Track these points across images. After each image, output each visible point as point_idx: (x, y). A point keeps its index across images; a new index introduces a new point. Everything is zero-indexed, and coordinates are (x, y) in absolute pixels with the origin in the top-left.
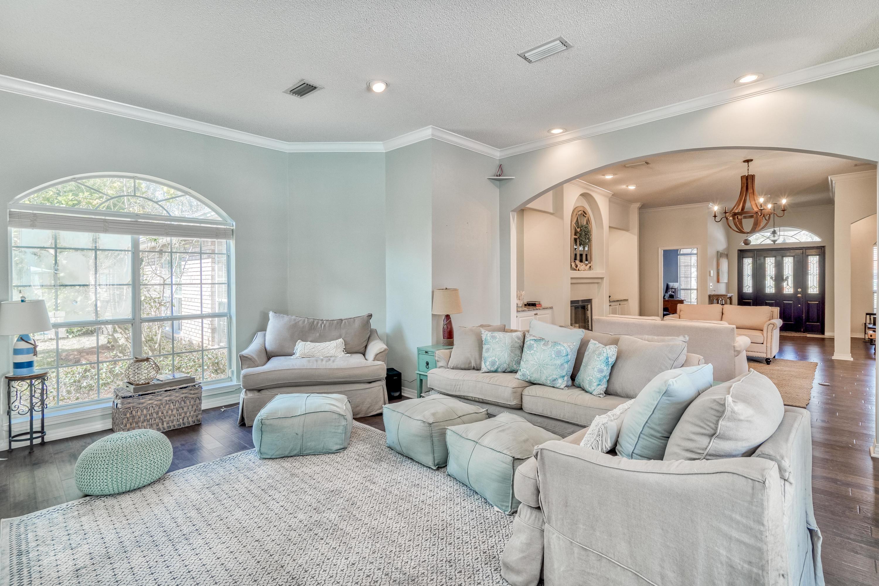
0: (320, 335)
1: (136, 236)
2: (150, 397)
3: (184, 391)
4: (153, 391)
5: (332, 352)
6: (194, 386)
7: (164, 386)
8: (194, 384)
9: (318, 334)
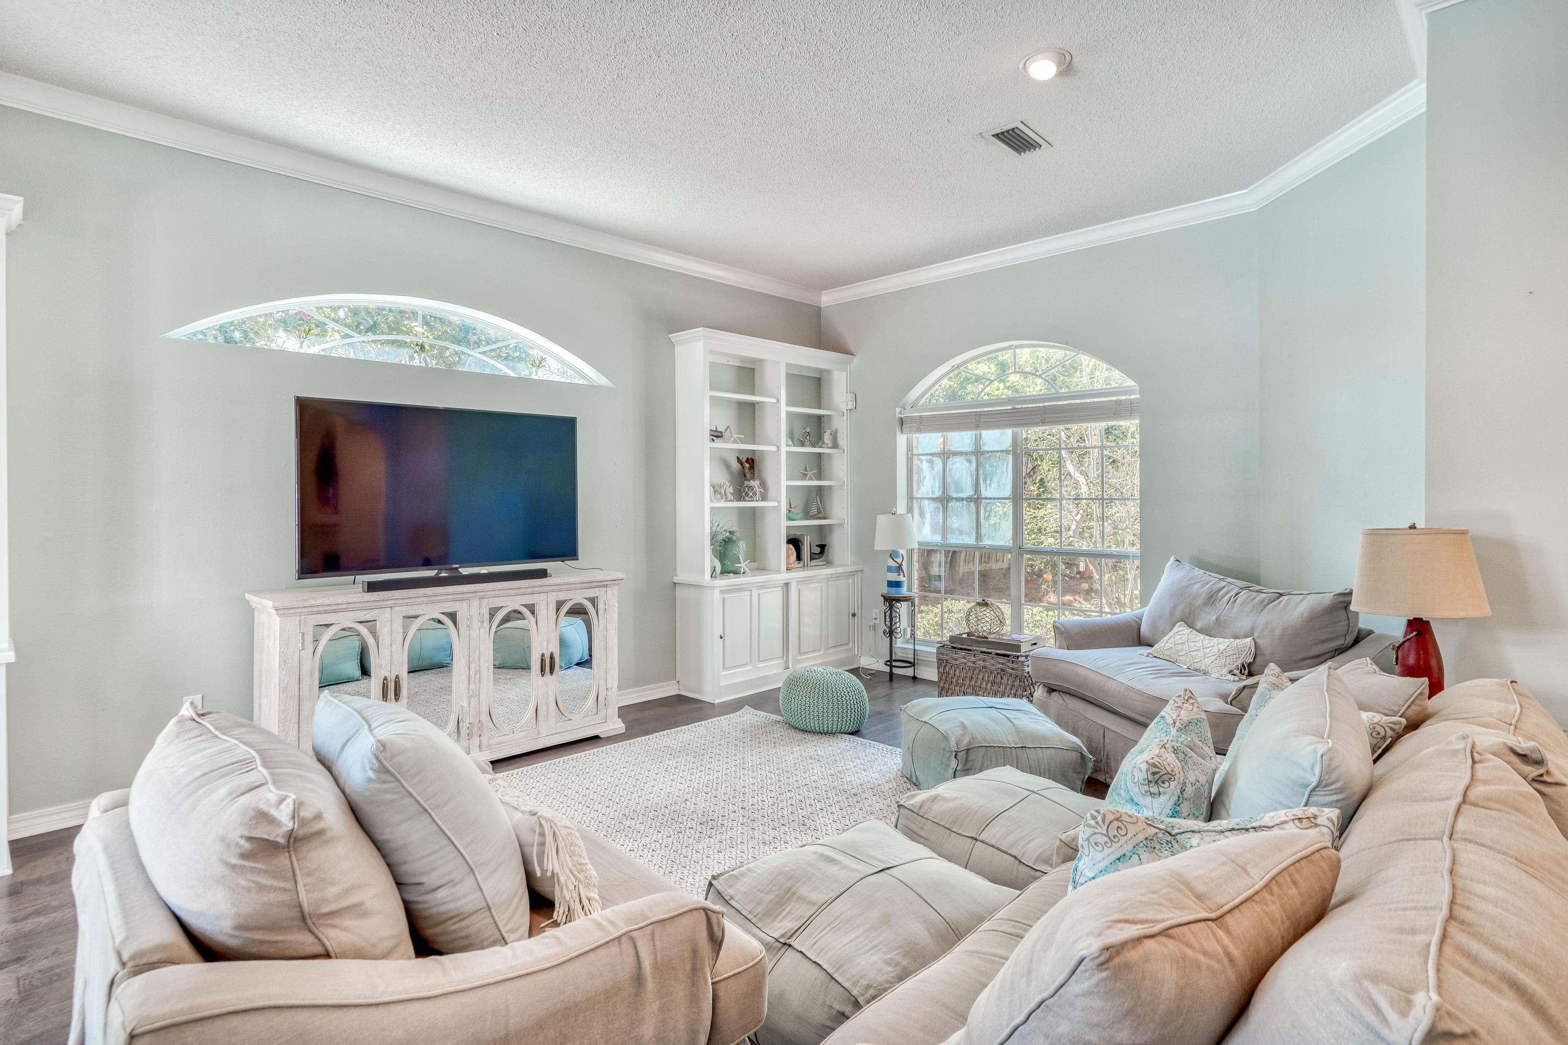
0: (1217, 619)
1: (1018, 430)
2: (963, 653)
3: (1001, 660)
4: (970, 648)
5: (1206, 662)
6: (1018, 657)
7: (981, 645)
8: (1018, 654)
9: (1214, 618)
